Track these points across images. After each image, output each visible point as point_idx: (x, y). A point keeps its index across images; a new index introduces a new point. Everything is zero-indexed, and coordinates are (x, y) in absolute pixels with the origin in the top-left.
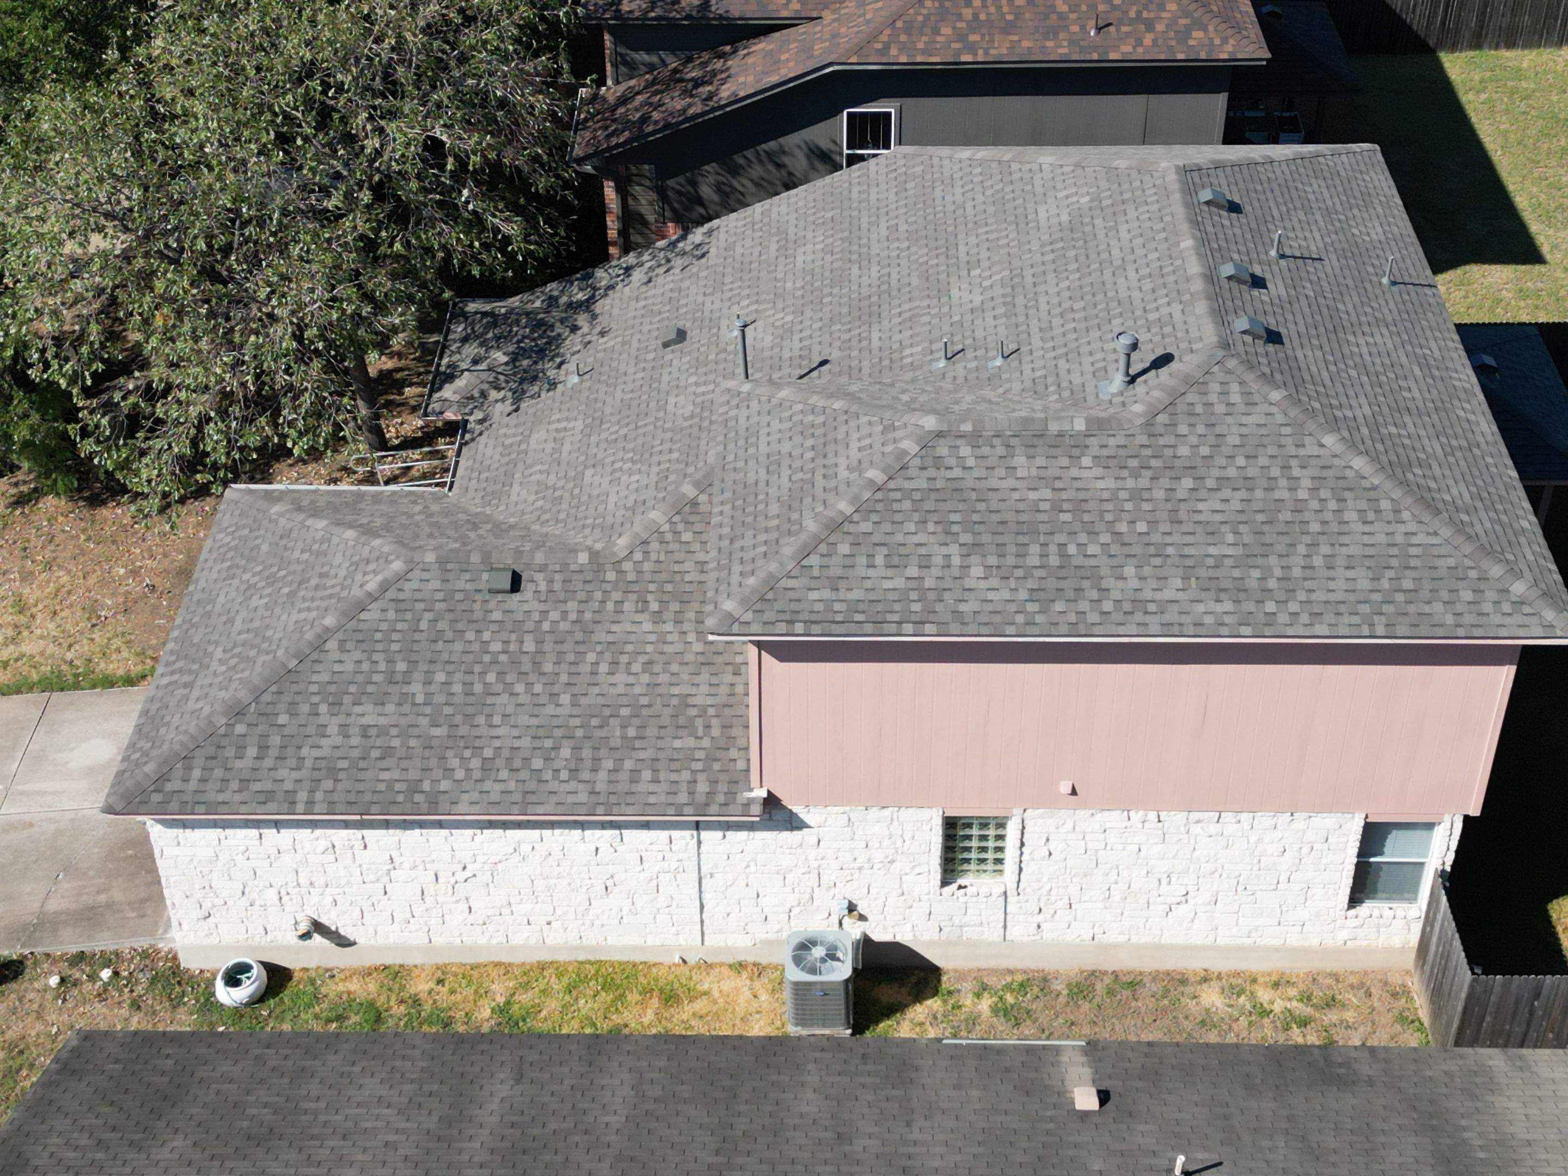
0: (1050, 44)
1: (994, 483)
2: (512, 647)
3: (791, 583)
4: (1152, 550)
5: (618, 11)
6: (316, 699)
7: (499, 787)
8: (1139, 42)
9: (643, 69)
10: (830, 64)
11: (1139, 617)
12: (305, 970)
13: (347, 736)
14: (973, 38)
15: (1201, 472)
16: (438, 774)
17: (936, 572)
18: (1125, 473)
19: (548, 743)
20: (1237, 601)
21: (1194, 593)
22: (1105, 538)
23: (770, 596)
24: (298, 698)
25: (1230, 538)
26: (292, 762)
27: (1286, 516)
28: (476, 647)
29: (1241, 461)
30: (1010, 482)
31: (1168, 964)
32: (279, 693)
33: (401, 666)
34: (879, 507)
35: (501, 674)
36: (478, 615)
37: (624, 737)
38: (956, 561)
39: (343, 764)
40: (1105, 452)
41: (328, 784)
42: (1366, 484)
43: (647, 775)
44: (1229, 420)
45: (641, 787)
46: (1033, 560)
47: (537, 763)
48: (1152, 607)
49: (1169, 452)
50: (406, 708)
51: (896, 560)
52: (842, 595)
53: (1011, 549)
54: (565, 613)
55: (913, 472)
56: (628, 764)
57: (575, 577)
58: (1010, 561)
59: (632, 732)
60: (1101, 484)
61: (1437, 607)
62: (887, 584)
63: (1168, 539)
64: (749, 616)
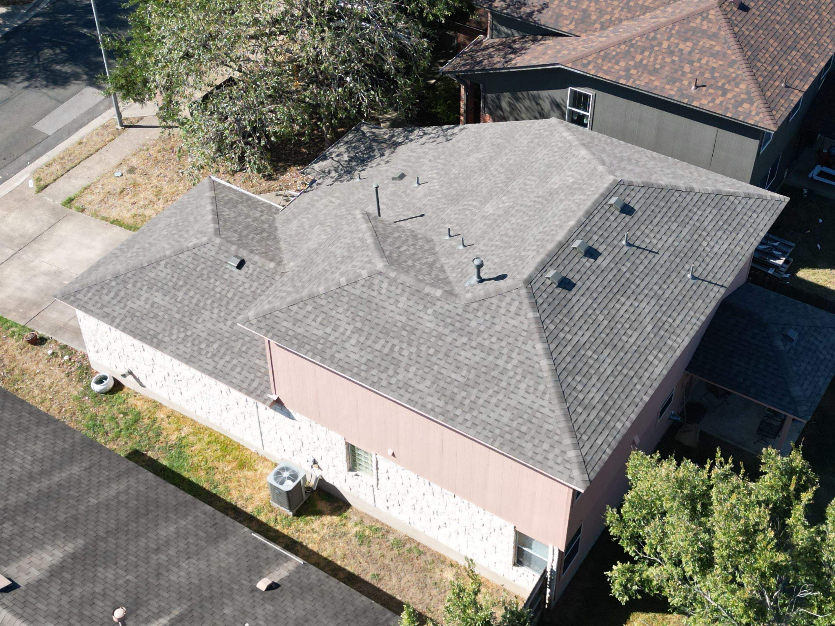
0: (668, 87)
1: (386, 304)
2: (224, 293)
3: (280, 314)
4: (428, 364)
5: (491, 5)
6: (145, 283)
7: (184, 349)
8: (713, 101)
9: (504, 35)
10: (558, 64)
11: (402, 391)
12: (129, 389)
13: (146, 303)
14: (633, 72)
15: (474, 337)
16: (167, 333)
17: (337, 334)
18: (442, 324)
19: (212, 339)
20: (446, 403)
21: (432, 391)
22: (413, 350)
23: (268, 316)
24: (140, 280)
25: (464, 373)
26: (122, 305)
27: (495, 373)
28: (211, 286)
29: (494, 339)
30: (393, 308)
31: (442, 552)
32: (134, 275)
33: (181, 283)
34: (335, 296)
35: (213, 302)
36: (220, 273)
37: (240, 350)
38: (348, 333)
39: (138, 314)
40: (441, 311)
41: (128, 320)
42: (540, 374)
43: (238, 369)
44: (503, 318)
45: (234, 374)
46: (378, 347)
47: (203, 346)
48: (410, 390)
49: (467, 322)
50: (172, 301)
51: (325, 322)
52: (295, 328)
53: (373, 338)
54: (251, 286)
55: (358, 286)
56: (235, 362)
57: (265, 272)
58: (369, 343)
59: (244, 349)
60: (428, 324)
61: (529, 446)
62: (315, 331)
63: (438, 362)
64: (254, 322)
